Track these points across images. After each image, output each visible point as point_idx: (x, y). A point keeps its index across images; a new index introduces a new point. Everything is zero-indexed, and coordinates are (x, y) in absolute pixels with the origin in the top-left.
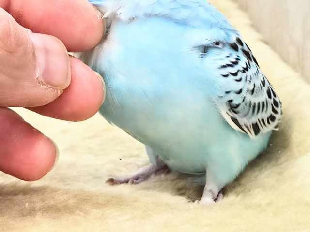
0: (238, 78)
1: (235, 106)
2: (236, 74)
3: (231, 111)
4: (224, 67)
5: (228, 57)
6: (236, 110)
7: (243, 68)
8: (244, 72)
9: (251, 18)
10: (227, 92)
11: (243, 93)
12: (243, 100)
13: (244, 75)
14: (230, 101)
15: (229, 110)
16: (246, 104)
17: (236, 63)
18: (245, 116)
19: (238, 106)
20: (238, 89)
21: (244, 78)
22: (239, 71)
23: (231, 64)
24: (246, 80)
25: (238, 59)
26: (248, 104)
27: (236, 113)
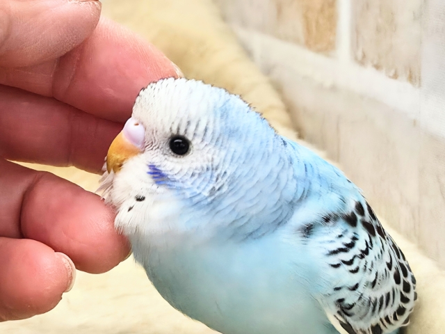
0: (353, 267)
1: (348, 306)
2: (350, 263)
3: (343, 313)
4: (335, 252)
5: (340, 236)
6: (350, 312)
7: (362, 251)
8: (362, 257)
10: (337, 289)
11: (360, 289)
12: (360, 298)
13: (363, 261)
14: (341, 301)
15: (339, 312)
16: (363, 304)
17: (351, 245)
18: (361, 319)
19: (351, 307)
20: (353, 284)
21: (362, 267)
22: (355, 257)
23: (344, 247)
24: (365, 270)
25: (355, 239)
26: (366, 303)
27: (349, 315)
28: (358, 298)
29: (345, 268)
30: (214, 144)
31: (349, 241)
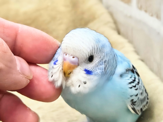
0: (136, 88)
1: (134, 102)
3: (132, 104)
4: (130, 83)
5: (131, 77)
6: (135, 104)
7: (138, 82)
8: (138, 84)
9: (135, 47)
10: (131, 96)
11: (138, 96)
12: (138, 99)
13: (138, 86)
14: (132, 100)
15: (131, 104)
16: (139, 100)
18: (138, 106)
19: (135, 102)
20: (136, 94)
21: (138, 88)
22: (136, 84)
23: (132, 81)
24: (139, 89)
25: (135, 78)
26: (140, 100)
27: (134, 105)
28: (137, 99)
29: (134, 88)
30: (100, 52)
31: (133, 79)
